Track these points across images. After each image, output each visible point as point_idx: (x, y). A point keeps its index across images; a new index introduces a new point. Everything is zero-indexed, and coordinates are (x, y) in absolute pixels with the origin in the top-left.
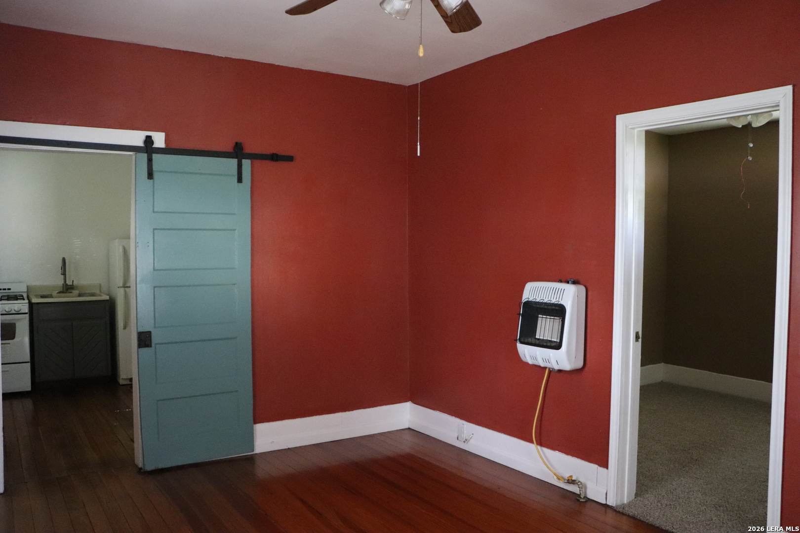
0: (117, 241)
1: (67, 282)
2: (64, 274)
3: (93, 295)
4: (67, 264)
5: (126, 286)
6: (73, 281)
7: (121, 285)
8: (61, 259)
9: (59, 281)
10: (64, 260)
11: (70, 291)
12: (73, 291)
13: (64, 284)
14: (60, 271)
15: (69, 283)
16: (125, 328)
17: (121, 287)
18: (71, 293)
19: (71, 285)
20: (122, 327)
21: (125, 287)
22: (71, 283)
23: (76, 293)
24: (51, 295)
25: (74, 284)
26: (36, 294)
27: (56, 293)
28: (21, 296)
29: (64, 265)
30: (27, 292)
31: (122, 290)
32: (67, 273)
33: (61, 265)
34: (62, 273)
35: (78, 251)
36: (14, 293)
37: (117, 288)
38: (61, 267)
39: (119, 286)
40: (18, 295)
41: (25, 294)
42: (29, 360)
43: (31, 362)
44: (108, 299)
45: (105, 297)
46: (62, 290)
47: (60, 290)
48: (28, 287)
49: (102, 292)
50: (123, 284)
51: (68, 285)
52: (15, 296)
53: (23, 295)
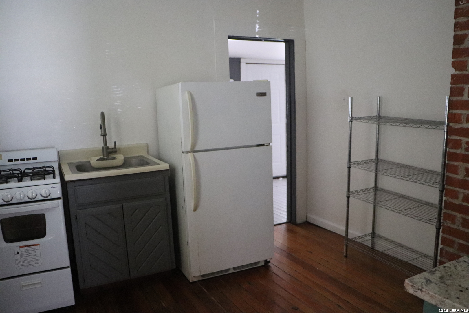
0: (180, 84)
1: (108, 145)
2: (104, 135)
3: (143, 162)
4: (106, 118)
5: (196, 149)
6: (115, 143)
7: (189, 149)
8: (100, 114)
9: (98, 144)
10: (103, 114)
12: (116, 156)
13: (105, 147)
14: (99, 131)
15: (110, 145)
16: (195, 210)
17: (188, 152)
18: (114, 158)
19: (112, 148)
20: (192, 208)
21: (193, 151)
22: (113, 146)
23: (120, 158)
24: (89, 162)
25: (116, 147)
26: (70, 164)
27: (96, 160)
28: (52, 169)
29: (103, 123)
30: (59, 160)
31: (190, 155)
32: (107, 133)
33: (100, 123)
34: (102, 134)
35: (119, 103)
36: (41, 165)
37: (182, 152)
38: (100, 125)
39: (184, 151)
40: (47, 167)
41: (56, 166)
42: (68, 264)
43: (71, 267)
44: (169, 168)
45: (164, 166)
46: (103, 155)
47: (101, 156)
48: (59, 154)
49: (160, 159)
50: (192, 146)
51: (109, 147)
52: (43, 170)
53: (53, 168)
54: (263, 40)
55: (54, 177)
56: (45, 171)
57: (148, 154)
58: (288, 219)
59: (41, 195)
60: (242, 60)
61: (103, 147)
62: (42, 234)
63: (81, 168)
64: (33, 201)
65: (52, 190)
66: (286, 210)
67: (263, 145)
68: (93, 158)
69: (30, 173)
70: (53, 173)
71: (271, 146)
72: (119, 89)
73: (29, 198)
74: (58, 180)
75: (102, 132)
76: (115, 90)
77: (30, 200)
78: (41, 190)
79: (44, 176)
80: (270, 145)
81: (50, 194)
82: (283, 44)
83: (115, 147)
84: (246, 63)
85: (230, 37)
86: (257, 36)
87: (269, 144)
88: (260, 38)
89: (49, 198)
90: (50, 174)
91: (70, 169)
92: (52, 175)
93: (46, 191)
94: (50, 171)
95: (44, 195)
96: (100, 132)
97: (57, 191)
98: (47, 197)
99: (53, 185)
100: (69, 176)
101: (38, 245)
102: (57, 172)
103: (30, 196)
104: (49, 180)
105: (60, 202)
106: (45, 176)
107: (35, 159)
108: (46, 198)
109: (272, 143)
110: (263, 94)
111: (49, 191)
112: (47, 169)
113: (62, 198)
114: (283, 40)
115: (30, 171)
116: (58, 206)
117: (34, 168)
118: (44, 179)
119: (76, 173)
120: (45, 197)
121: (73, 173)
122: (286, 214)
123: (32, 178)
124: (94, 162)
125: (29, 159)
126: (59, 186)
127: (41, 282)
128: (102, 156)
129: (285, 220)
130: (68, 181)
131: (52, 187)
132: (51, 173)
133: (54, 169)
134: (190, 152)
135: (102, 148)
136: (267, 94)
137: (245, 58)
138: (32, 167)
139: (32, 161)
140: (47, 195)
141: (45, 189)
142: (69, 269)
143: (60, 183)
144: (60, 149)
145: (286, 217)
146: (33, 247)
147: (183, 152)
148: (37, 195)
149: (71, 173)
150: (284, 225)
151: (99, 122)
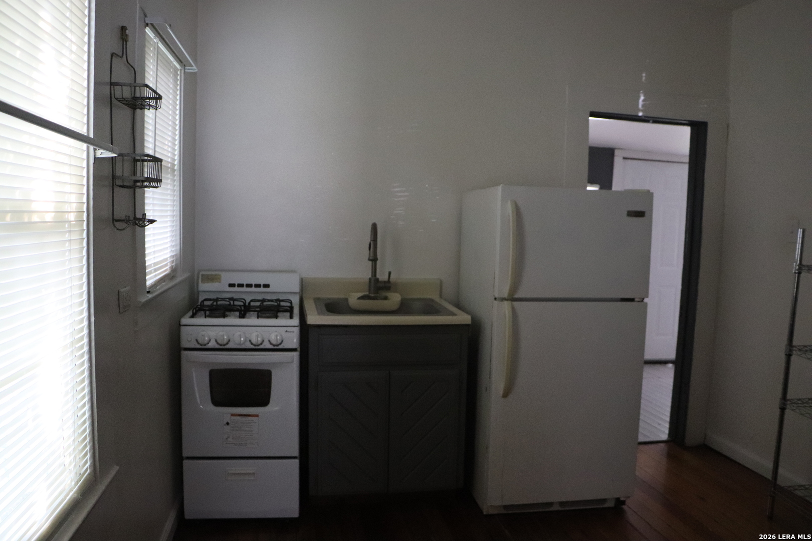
0: (500, 188)
1: (378, 276)
2: (374, 260)
3: (430, 308)
4: (379, 234)
5: (517, 296)
6: (390, 273)
7: (505, 294)
8: (371, 224)
9: (363, 273)
10: (374, 227)
11: (384, 294)
12: (389, 294)
13: (373, 279)
14: (366, 253)
15: (382, 276)
16: (506, 395)
17: (503, 299)
18: (386, 298)
19: (385, 282)
20: (501, 392)
21: (512, 299)
22: (385, 278)
23: (395, 299)
24: (346, 300)
25: (391, 280)
26: (317, 300)
27: (357, 298)
28: (289, 304)
29: (373, 240)
30: (301, 293)
31: (506, 305)
32: (379, 257)
33: (370, 241)
34: (371, 258)
35: (401, 210)
36: (274, 297)
37: (493, 299)
38: (369, 243)
39: (497, 296)
40: (283, 301)
41: (296, 301)
42: (296, 453)
43: (300, 457)
44: (469, 322)
45: (463, 318)
46: (370, 291)
47: (364, 292)
48: (302, 282)
49: (459, 306)
50: (510, 290)
51: (380, 280)
52: (276, 304)
53: (291, 303)
54: (651, 121)
55: (291, 317)
56: (279, 306)
57: (441, 296)
58: (670, 434)
59: (269, 341)
60: (617, 152)
61: (370, 279)
62: (264, 401)
63: (332, 307)
64: (257, 349)
65: (285, 335)
66: (668, 419)
67: (632, 300)
68: (354, 294)
69: (257, 307)
70: (290, 310)
71: (646, 304)
72: (404, 189)
73: (252, 344)
74: (296, 321)
75: (371, 255)
76: (398, 189)
77: (252, 347)
78: (270, 334)
79: (277, 313)
80: (646, 300)
81: (282, 341)
82: (687, 130)
83: (389, 281)
84: (625, 158)
85: (593, 114)
86: (640, 114)
87: (643, 299)
88: (645, 117)
89: (280, 347)
90: (286, 311)
91: (317, 308)
92: (288, 314)
93: (277, 336)
94: (286, 306)
95: (274, 343)
96: (368, 254)
97: (293, 339)
98: (277, 345)
99: (289, 329)
100: (314, 319)
101: (257, 416)
102: (296, 311)
103: (254, 341)
104: (283, 320)
105: (296, 355)
106: (279, 314)
107: (266, 286)
108: (256, 347)
109: (647, 297)
110: (640, 214)
111: (281, 336)
112: (282, 304)
113: (299, 349)
114: (687, 122)
115: (258, 304)
116: (292, 362)
117: (263, 301)
118: (277, 318)
119: (324, 314)
120: (274, 345)
121: (319, 314)
122: (667, 426)
123: (259, 314)
124: (353, 300)
125: (258, 286)
126: (297, 330)
127: (254, 474)
128: (367, 293)
129: (665, 437)
130: (310, 325)
131: (287, 331)
132: (287, 309)
133: (293, 305)
134: (507, 300)
135: (368, 280)
136: (646, 214)
137: (622, 149)
138: (260, 298)
139: (262, 289)
140: (278, 343)
141: (276, 333)
142: (297, 461)
143: (299, 327)
144: (305, 275)
145: (667, 431)
146: (250, 418)
147: (495, 299)
148: (263, 341)
149: (316, 313)
150: (662, 445)
151: (368, 239)
